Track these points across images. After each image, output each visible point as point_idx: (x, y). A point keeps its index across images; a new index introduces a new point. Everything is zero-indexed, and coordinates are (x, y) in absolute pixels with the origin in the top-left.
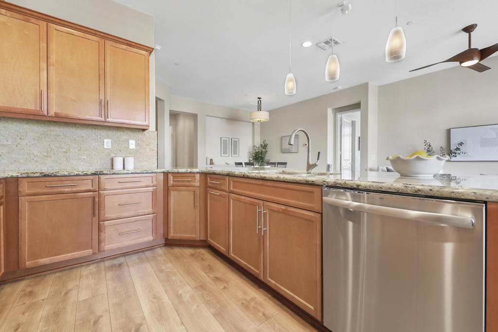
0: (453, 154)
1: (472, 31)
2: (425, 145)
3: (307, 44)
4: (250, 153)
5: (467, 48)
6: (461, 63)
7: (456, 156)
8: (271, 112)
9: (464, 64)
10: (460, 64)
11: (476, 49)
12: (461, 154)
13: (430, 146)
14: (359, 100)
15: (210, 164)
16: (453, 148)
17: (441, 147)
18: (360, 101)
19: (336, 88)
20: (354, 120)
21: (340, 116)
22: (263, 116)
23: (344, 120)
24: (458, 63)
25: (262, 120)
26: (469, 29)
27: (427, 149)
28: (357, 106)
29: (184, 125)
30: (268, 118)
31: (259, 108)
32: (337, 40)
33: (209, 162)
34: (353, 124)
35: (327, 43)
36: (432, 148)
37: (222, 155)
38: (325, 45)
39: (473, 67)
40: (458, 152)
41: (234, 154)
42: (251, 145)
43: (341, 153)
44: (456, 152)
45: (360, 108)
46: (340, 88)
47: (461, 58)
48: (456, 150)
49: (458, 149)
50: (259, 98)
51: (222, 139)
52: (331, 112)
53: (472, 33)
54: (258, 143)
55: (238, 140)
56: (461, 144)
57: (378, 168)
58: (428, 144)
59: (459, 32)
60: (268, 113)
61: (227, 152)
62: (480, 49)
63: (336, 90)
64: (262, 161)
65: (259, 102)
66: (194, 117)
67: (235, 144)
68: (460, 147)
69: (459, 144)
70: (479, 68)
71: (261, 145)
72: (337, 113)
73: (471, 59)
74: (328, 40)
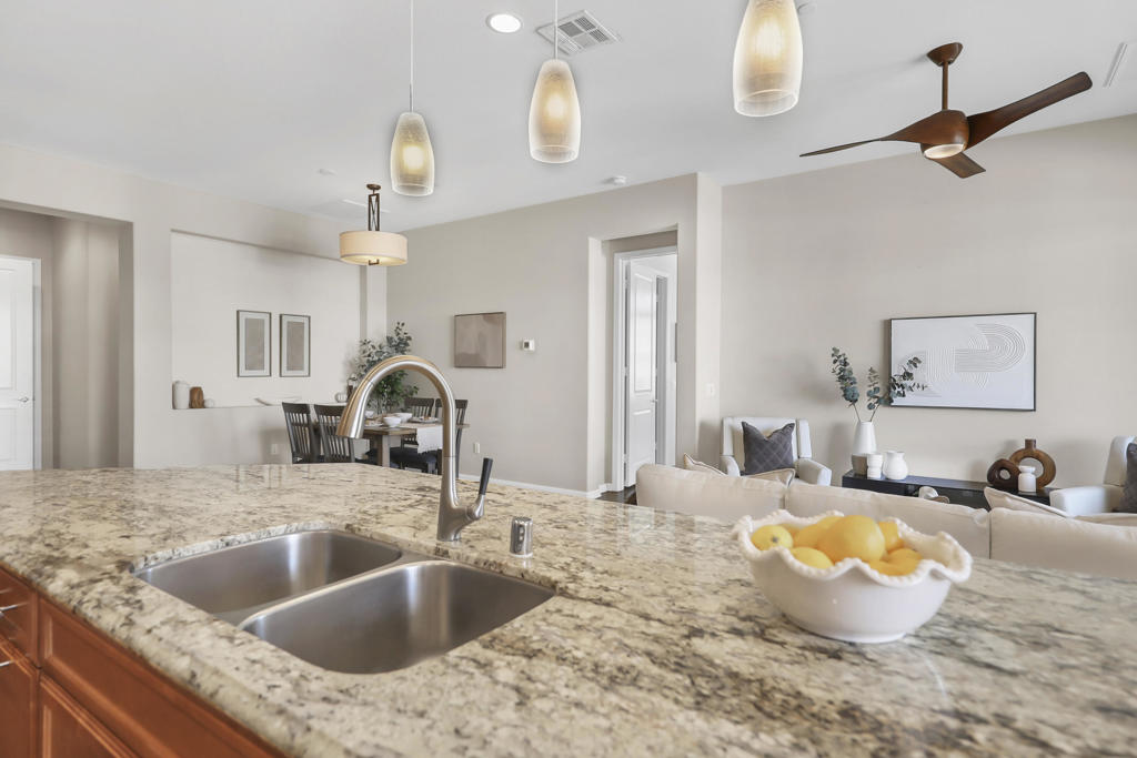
0: (897, 389)
1: (950, 63)
2: (835, 362)
3: (506, 23)
4: (351, 365)
5: (939, 109)
6: (925, 147)
7: (904, 396)
8: (414, 236)
9: (931, 152)
10: (923, 151)
11: (958, 114)
12: (915, 388)
13: (846, 364)
14: (673, 223)
15: (191, 406)
16: (896, 371)
17: (871, 370)
18: (677, 226)
19: (611, 180)
20: (663, 275)
21: (625, 262)
22: (386, 247)
23: (635, 274)
24: (917, 146)
25: (382, 260)
26: (943, 56)
27: (838, 371)
28: (667, 239)
29: (85, 259)
30: (406, 258)
31: (374, 221)
32: (601, 25)
33: (184, 398)
34: (661, 285)
35: (569, 29)
36: (851, 372)
37: (243, 371)
38: (561, 34)
39: (949, 164)
40: (908, 383)
41: (289, 369)
42: (356, 339)
43: (627, 372)
44: (904, 382)
45: (676, 244)
46: (622, 180)
47: (925, 132)
48: (904, 376)
49: (908, 375)
50: (370, 187)
51: (243, 317)
52: (600, 252)
53: (950, 67)
54: (379, 330)
55: (306, 321)
56: (915, 362)
57: (722, 422)
58: (842, 358)
59: (920, 60)
60: (403, 240)
61: (263, 361)
62: (967, 115)
63: (610, 187)
64: (392, 393)
65: (374, 198)
66: (121, 232)
67: (296, 336)
68: (913, 371)
69: (910, 361)
70: (964, 167)
71: (389, 339)
72: (616, 255)
73: (947, 138)
74: (572, 20)
